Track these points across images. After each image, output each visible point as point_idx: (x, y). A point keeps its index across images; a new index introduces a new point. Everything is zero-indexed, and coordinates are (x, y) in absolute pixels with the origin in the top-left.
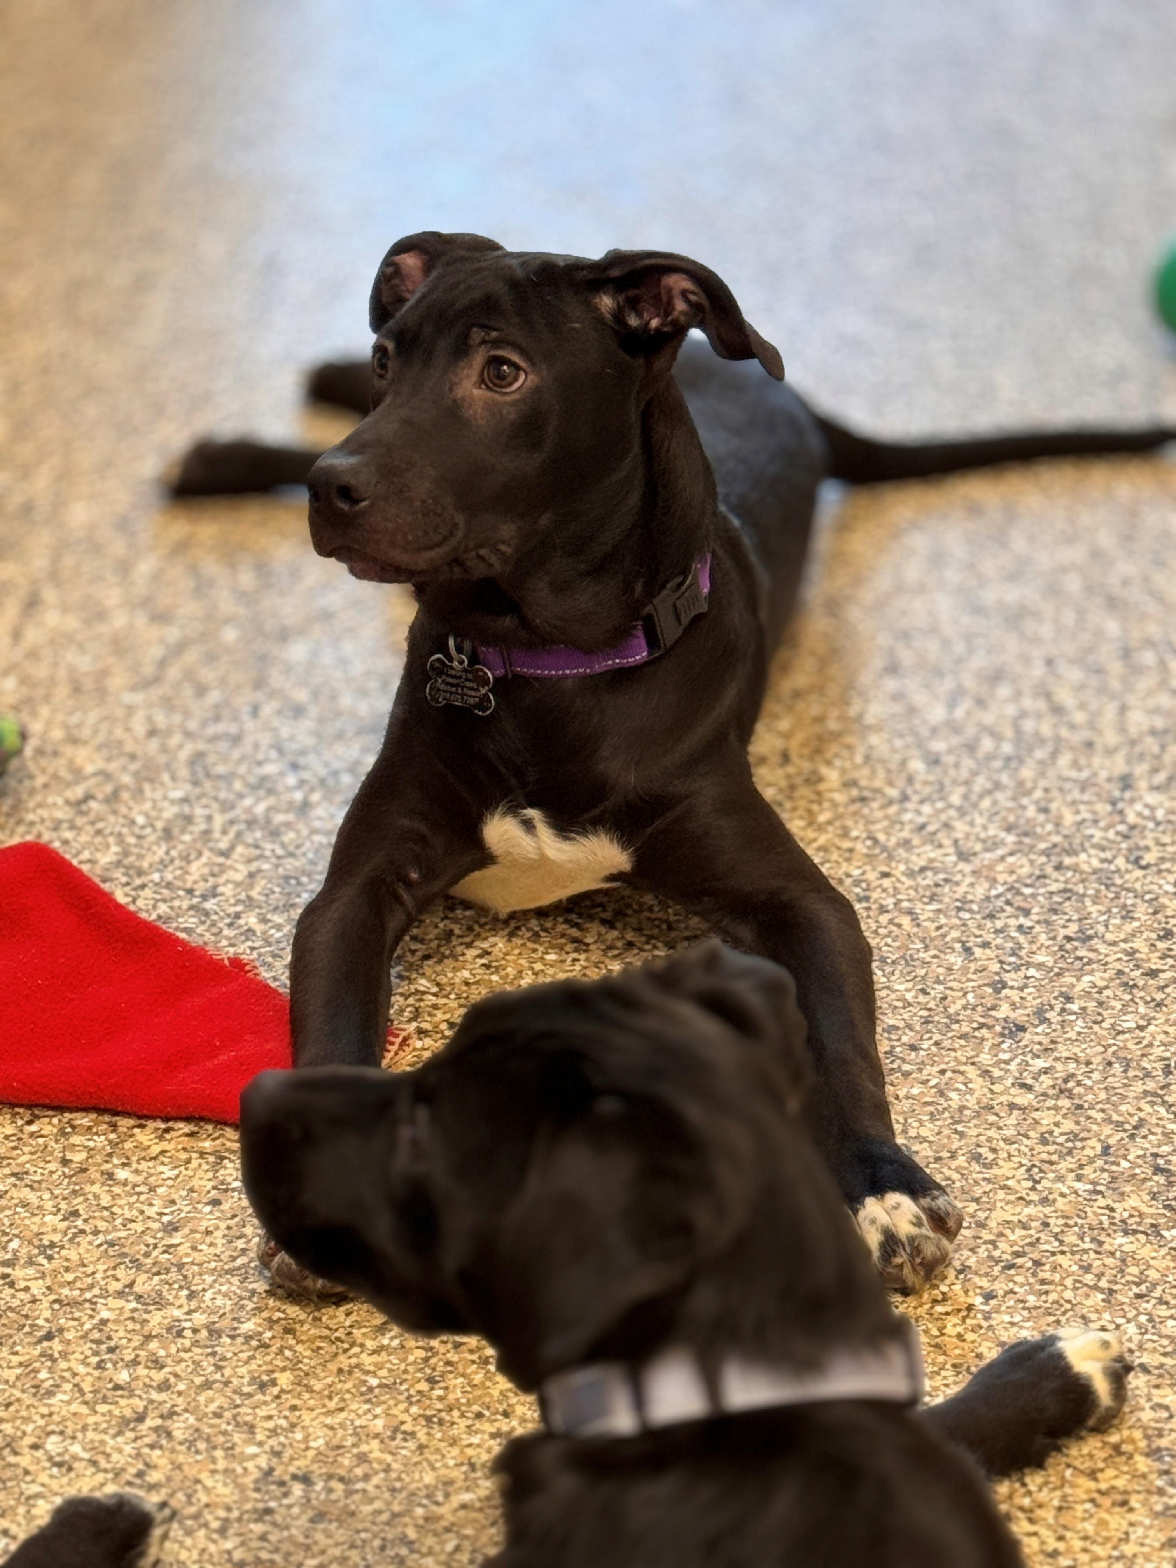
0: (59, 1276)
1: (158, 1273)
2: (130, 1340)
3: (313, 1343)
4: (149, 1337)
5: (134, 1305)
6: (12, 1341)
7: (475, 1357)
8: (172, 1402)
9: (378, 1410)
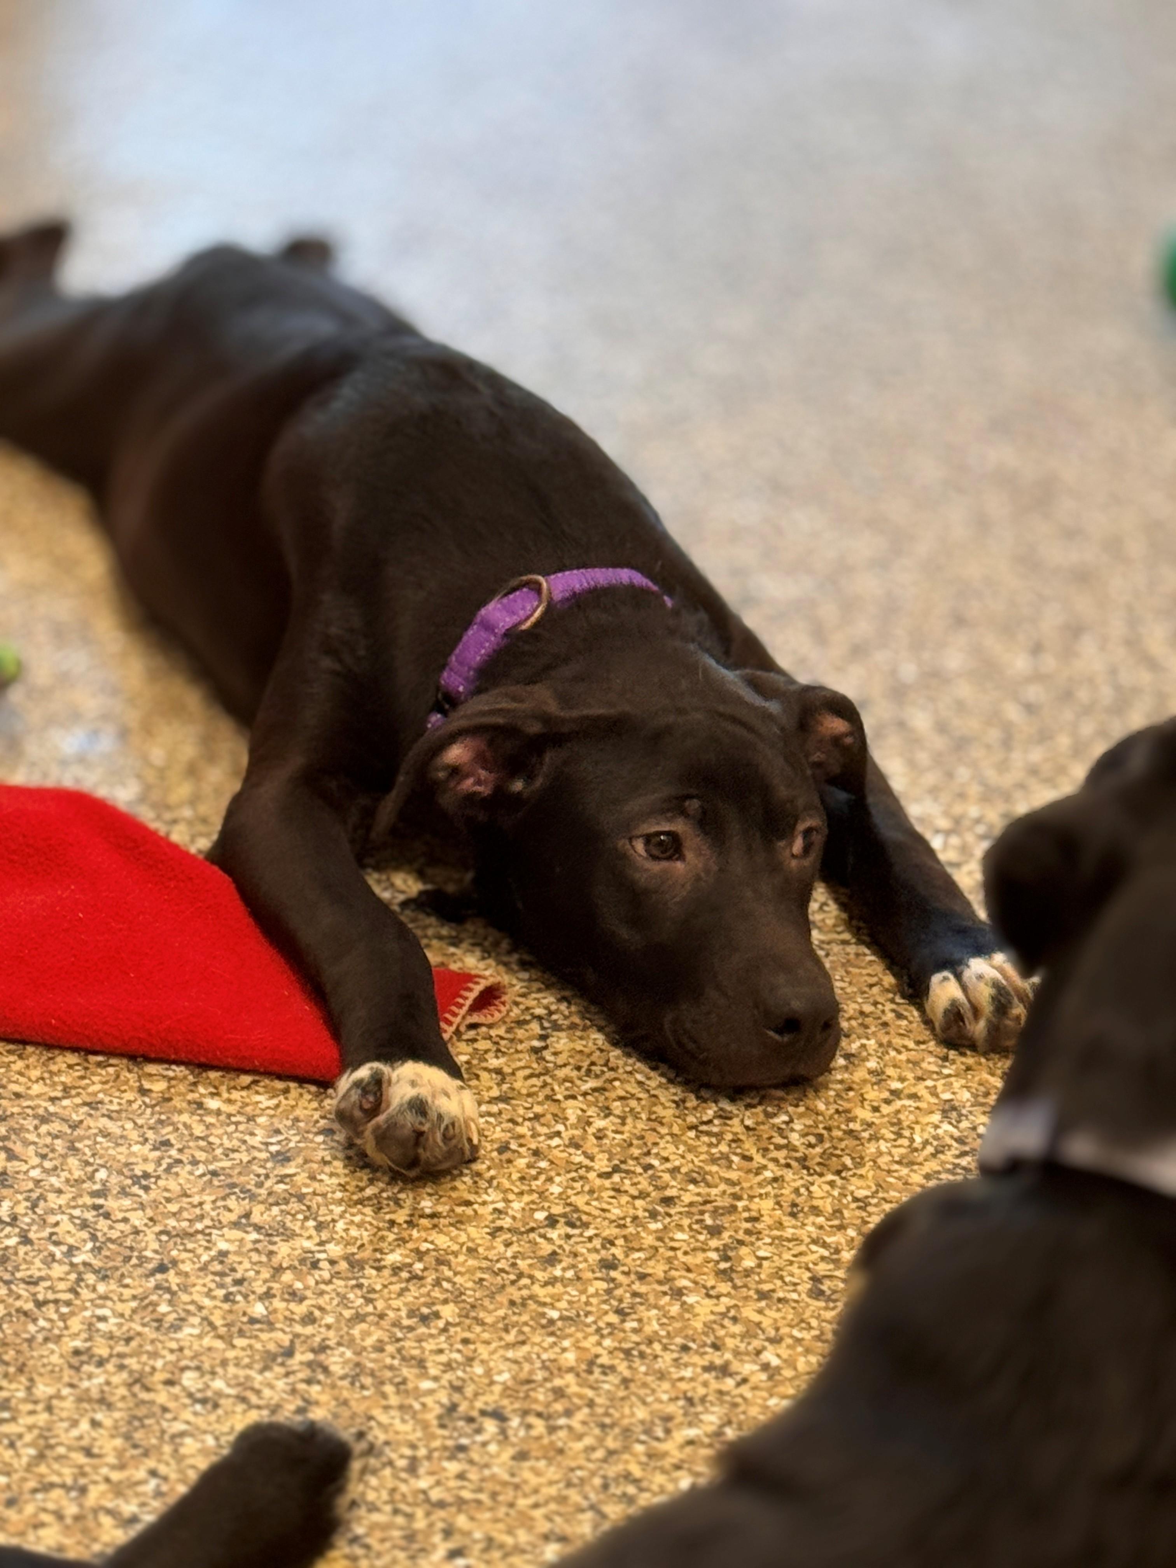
0: (161, 1206)
1: (277, 1204)
2: (258, 1272)
3: (473, 1274)
4: (279, 1270)
5: (254, 1236)
6: (119, 1273)
7: (665, 1288)
8: (323, 1336)
9: (566, 1343)
